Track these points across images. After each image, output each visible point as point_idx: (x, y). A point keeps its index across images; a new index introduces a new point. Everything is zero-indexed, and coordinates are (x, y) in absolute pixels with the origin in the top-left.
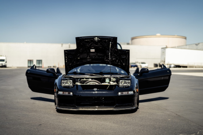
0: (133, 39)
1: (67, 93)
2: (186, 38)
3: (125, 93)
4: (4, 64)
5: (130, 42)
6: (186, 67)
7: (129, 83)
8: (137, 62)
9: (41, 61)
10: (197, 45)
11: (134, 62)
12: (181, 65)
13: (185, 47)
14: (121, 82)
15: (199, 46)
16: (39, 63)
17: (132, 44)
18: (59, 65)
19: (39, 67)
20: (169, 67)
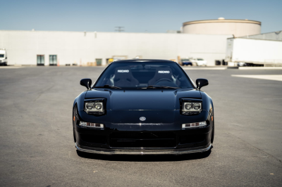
0: (185, 25)
1: (94, 126)
2: (260, 24)
3: (192, 125)
4: (3, 61)
5: (181, 29)
6: (262, 65)
7: (199, 107)
8: (192, 59)
9: (56, 56)
10: (277, 33)
11: (187, 58)
12: (254, 63)
13: (260, 36)
14: (186, 106)
15: (280, 35)
16: (53, 59)
17: (184, 32)
18: (81, 62)
19: (52, 65)
20: (236, 66)
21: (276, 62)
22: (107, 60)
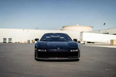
0: (63, 27)
2: (93, 27)
5: (62, 29)
6: (94, 43)
9: (11, 39)
13: (93, 32)
15: (100, 31)
18: (22, 41)
19: (10, 42)
20: (84, 43)
21: (99, 42)
22: (32, 40)
